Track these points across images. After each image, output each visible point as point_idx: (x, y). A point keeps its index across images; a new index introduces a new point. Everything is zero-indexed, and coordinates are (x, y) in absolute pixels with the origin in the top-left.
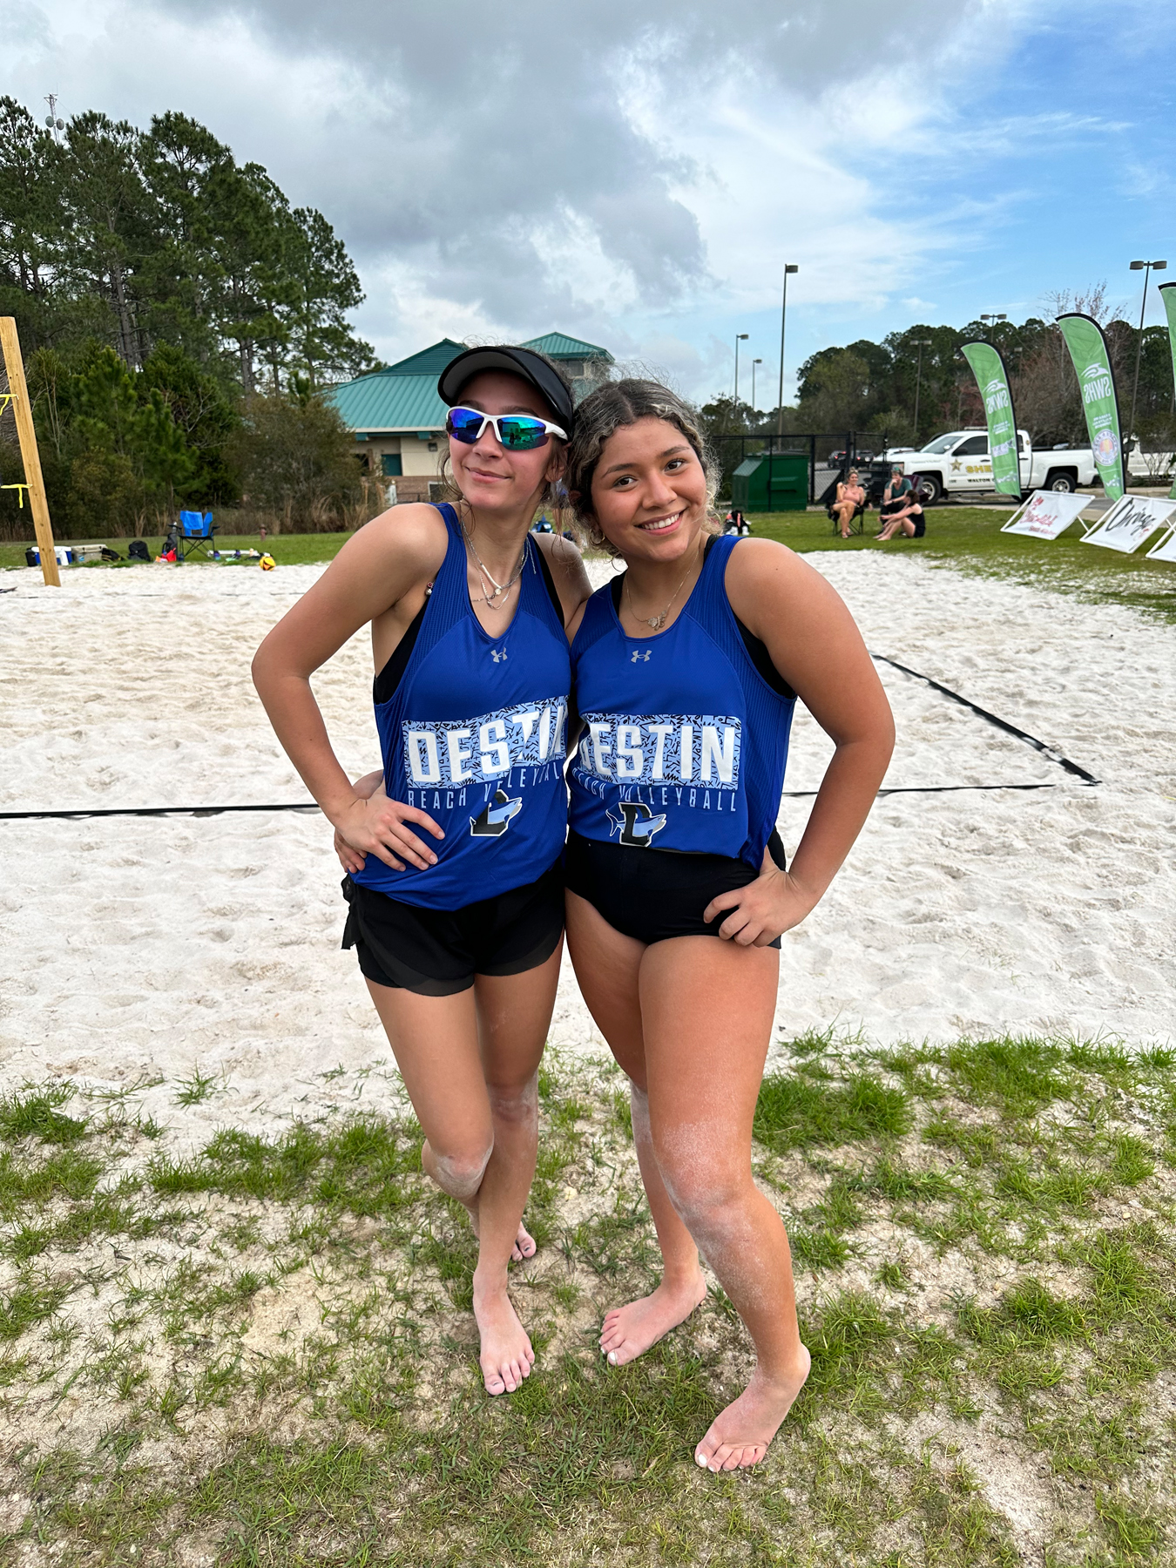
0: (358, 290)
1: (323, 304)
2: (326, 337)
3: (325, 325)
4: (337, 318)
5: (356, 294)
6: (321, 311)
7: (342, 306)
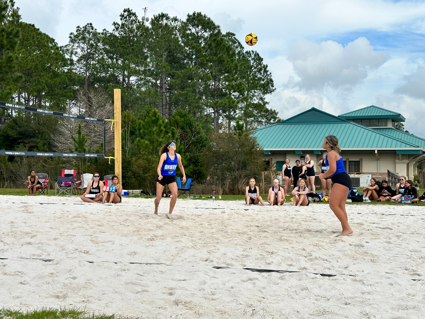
0: (273, 86)
1: (255, 92)
2: (255, 108)
3: (255, 102)
4: (261, 99)
5: (272, 88)
6: (254, 96)
7: (264, 93)
